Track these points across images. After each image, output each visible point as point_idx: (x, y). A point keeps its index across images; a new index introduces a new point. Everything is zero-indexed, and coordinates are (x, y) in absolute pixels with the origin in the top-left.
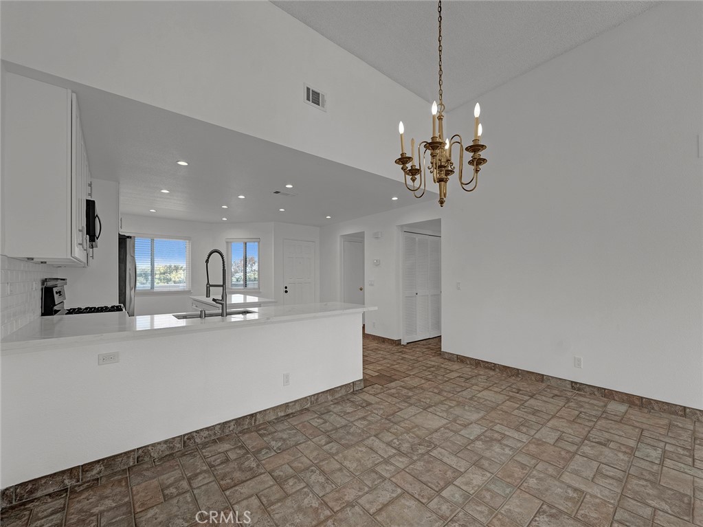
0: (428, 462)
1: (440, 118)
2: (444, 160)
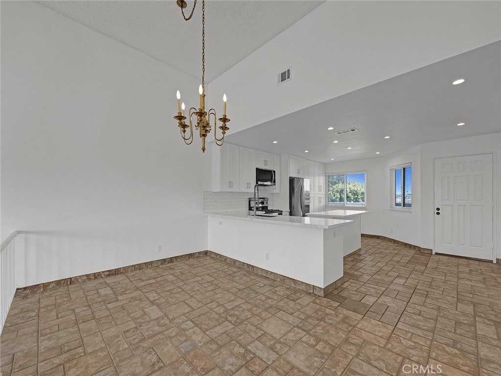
2: (205, 123)
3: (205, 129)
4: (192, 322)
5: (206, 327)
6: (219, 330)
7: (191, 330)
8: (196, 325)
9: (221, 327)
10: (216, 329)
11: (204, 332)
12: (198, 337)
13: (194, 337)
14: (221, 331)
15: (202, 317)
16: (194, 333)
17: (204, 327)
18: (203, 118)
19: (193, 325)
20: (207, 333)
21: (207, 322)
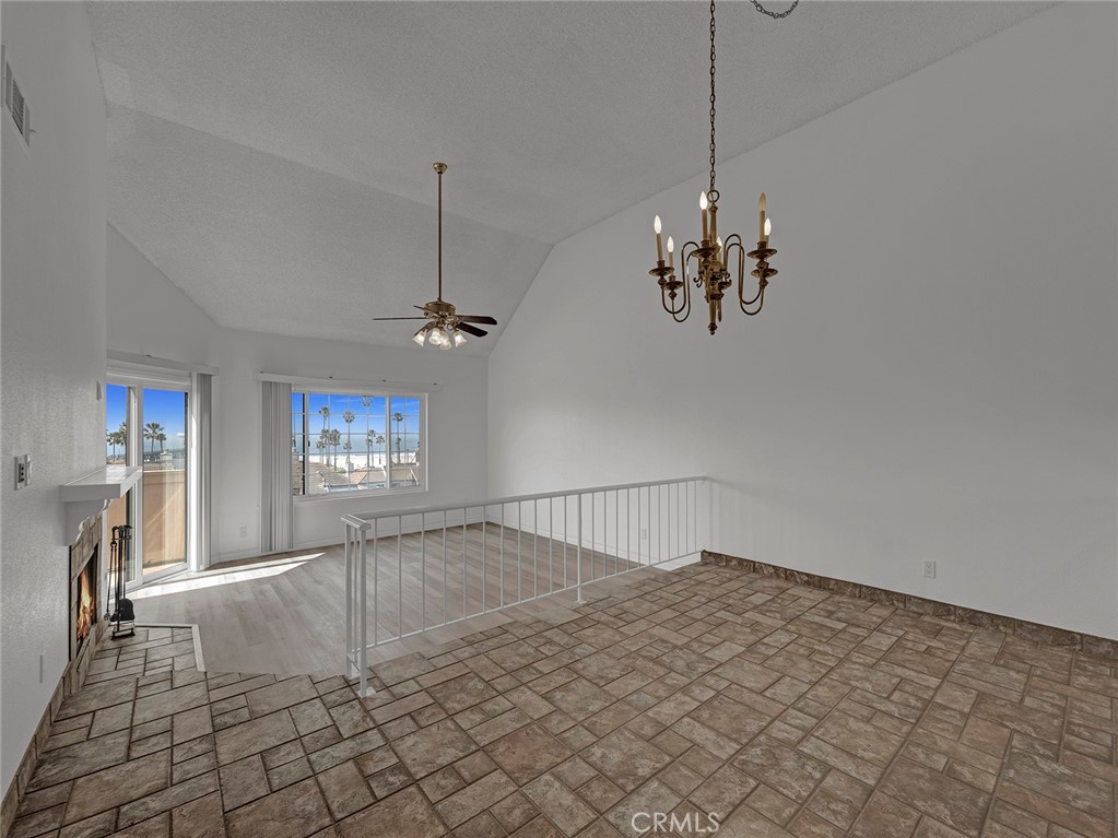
0: (739, 731)
1: (714, 210)
3: (716, 283)
18: (710, 258)
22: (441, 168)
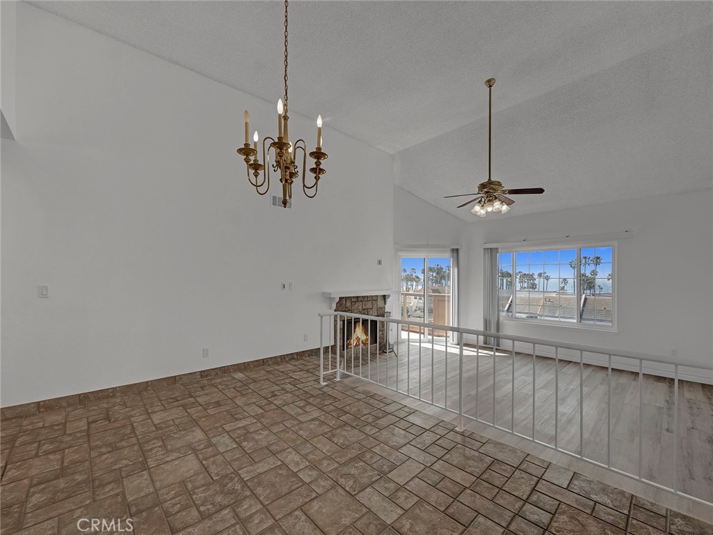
1: (286, 118)
4: (301, 480)
5: (281, 472)
6: (262, 467)
7: (301, 467)
8: (295, 474)
9: (259, 471)
10: (267, 468)
11: (283, 463)
12: (292, 457)
13: (297, 458)
14: (260, 465)
15: (285, 490)
16: (297, 464)
17: (283, 472)
19: (301, 475)
20: (279, 463)
21: (278, 479)
22: (490, 83)
